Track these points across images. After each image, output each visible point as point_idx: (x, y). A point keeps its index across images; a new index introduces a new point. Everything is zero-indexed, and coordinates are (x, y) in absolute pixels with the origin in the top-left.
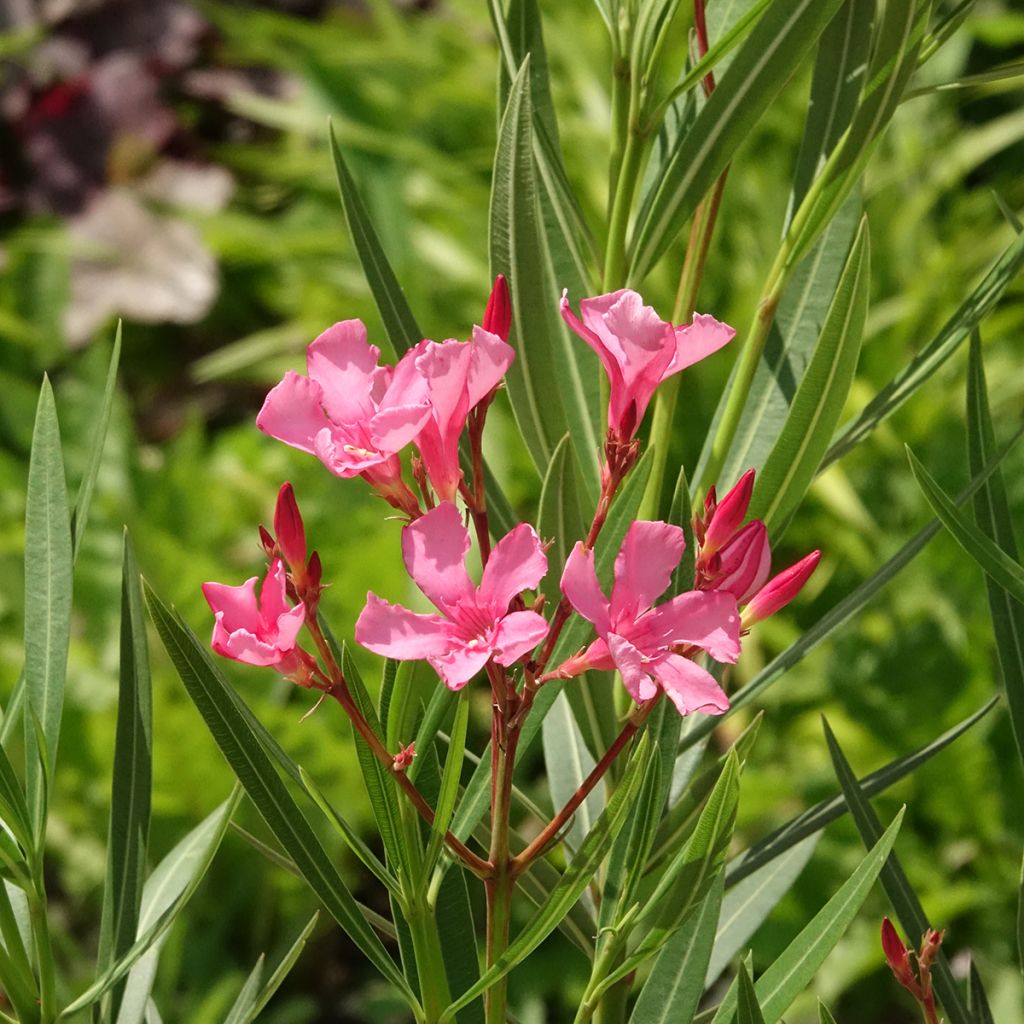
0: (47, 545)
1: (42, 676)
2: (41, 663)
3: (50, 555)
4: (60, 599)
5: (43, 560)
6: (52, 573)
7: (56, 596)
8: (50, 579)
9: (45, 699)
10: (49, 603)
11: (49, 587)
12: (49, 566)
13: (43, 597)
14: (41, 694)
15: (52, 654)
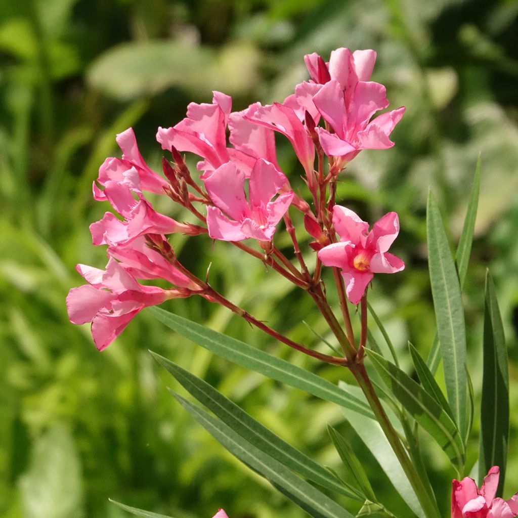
0: (444, 281)
1: (452, 354)
2: (451, 347)
3: (446, 287)
4: (456, 310)
5: (443, 290)
6: (450, 297)
7: (453, 309)
8: (448, 301)
9: (456, 365)
10: (450, 313)
11: (449, 305)
12: (447, 293)
13: (445, 310)
14: (453, 364)
15: (456, 341)
